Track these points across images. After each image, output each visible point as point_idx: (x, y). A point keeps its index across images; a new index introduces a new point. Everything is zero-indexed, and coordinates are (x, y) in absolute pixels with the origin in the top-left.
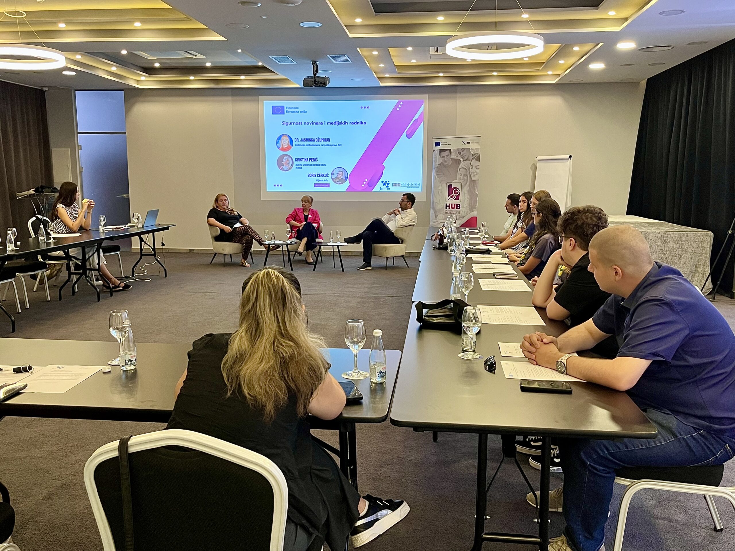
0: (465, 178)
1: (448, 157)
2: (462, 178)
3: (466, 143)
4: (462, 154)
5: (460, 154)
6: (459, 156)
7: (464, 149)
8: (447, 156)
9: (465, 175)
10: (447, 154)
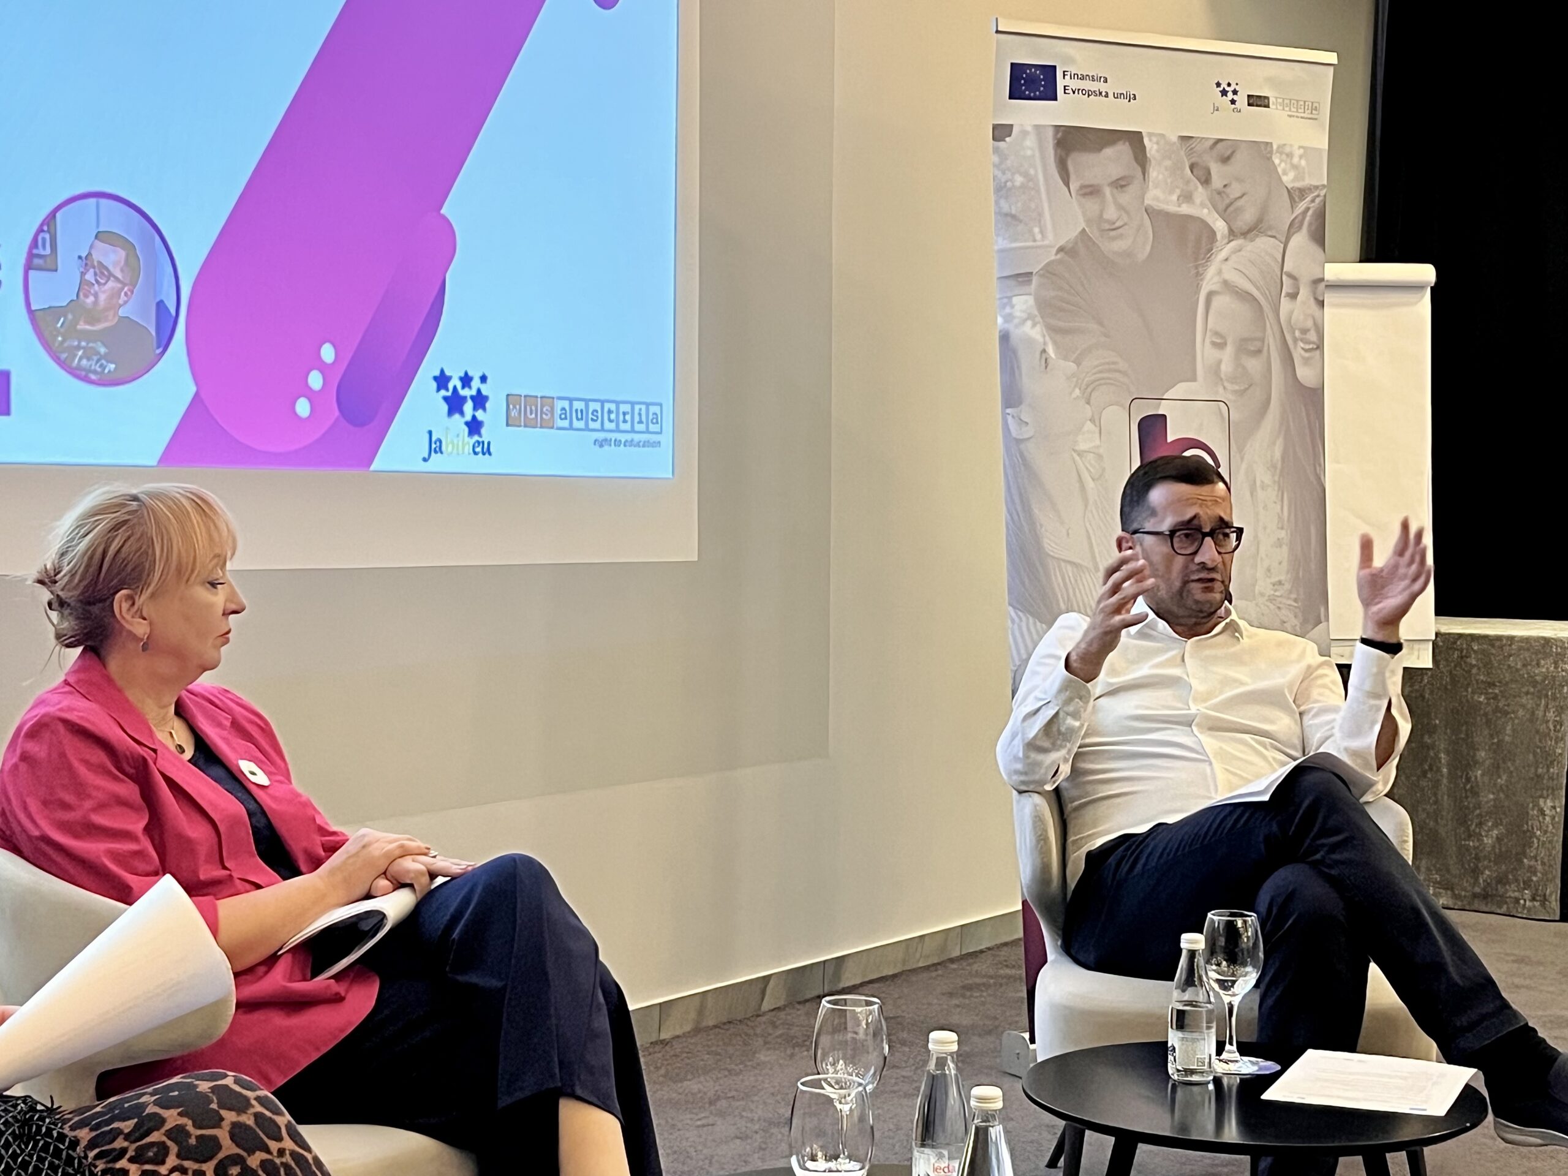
0: (1254, 365)
1: (1125, 198)
2: (1226, 368)
3: (1242, 100)
4: (1217, 182)
5: (1206, 181)
6: (1200, 193)
7: (1235, 145)
8: (1120, 184)
9: (1249, 347)
10: (1116, 171)
